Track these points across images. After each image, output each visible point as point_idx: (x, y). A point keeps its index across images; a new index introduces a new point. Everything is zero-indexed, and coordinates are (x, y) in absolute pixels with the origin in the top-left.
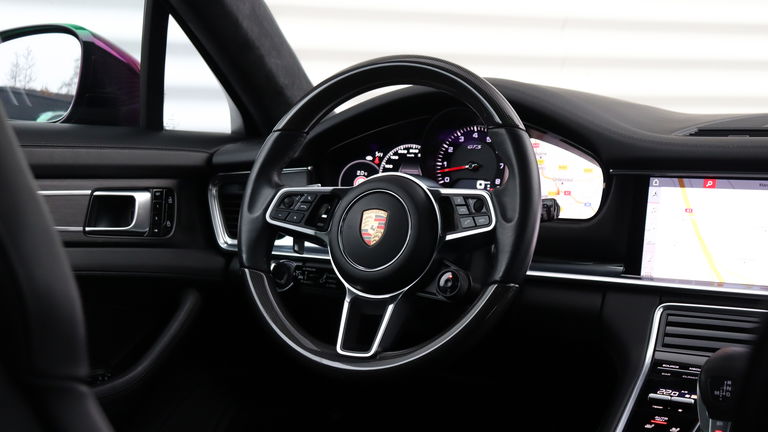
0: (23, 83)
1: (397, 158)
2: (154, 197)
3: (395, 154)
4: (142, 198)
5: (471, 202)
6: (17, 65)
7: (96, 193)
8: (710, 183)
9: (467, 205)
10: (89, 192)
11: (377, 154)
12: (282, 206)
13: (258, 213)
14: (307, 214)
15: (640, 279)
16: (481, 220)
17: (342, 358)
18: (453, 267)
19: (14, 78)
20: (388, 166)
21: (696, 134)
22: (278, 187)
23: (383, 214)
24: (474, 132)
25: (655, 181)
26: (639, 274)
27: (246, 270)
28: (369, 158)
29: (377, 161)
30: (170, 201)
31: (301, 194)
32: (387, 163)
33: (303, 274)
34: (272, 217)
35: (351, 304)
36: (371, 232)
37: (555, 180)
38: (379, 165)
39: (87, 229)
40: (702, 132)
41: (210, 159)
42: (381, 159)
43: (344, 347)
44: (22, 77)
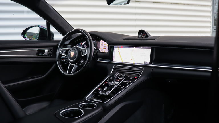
1: (84, 43)
2: (48, 50)
4: (46, 51)
8: (122, 47)
9: (84, 51)
10: (37, 50)
11: (81, 43)
12: (62, 51)
13: (59, 53)
14: (65, 52)
17: (68, 73)
18: (83, 60)
21: (124, 40)
22: (62, 48)
23: (74, 52)
24: (94, 39)
25: (115, 47)
26: (112, 61)
27: (57, 61)
30: (51, 51)
31: (64, 50)
33: (67, 61)
35: (70, 66)
36: (72, 55)
37: (104, 46)
39: (37, 55)
40: (125, 39)
41: (57, 44)
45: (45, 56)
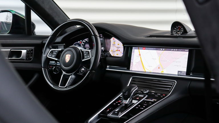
0: (9, 21)
1: (85, 42)
2: (27, 51)
3: (85, 41)
4: (24, 52)
5: (87, 52)
6: (8, 16)
7: (12, 50)
8: (144, 48)
9: (86, 53)
10: (10, 50)
11: (81, 41)
12: (51, 53)
14: (56, 55)
15: (130, 71)
16: (88, 57)
17: (60, 88)
18: (84, 67)
19: (7, 19)
20: (83, 44)
21: (149, 37)
22: (50, 49)
24: (101, 36)
25: (133, 48)
26: (129, 70)
27: (43, 68)
28: (79, 42)
29: (81, 42)
30: (32, 52)
31: (55, 51)
32: (83, 43)
33: (58, 69)
34: (49, 56)
35: (63, 76)
36: (67, 59)
37: (117, 47)
38: (81, 43)
39: (9, 58)
41: (42, 42)
42: (82, 42)
43: (60, 85)
44: (9, 19)
45: (22, 61)
